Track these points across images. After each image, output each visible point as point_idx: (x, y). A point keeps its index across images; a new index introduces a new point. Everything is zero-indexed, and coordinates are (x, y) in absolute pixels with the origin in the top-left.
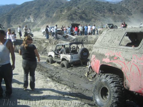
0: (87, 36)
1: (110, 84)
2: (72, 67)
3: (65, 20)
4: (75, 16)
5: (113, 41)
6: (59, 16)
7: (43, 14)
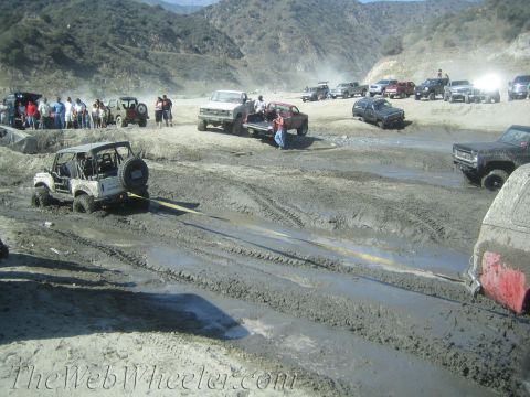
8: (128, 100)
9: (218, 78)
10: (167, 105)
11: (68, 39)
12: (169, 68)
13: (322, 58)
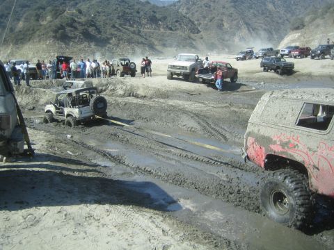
3: (46, 40)
4: (71, 31)
6: (31, 29)
8: (125, 60)
9: (184, 46)
10: (148, 63)
11: (92, 23)
12: (153, 40)
13: (251, 33)
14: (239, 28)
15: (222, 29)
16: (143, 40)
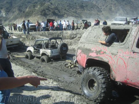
0: (63, 32)
1: (98, 76)
2: (52, 61)
3: (38, 15)
4: (48, 12)
5: (99, 37)
6: (31, 11)
7: (16, 9)
9: (95, 18)
11: (56, 8)
12: (82, 15)
13: (124, 12)
14: (118, 10)
15: (111, 10)
16: (78, 15)
